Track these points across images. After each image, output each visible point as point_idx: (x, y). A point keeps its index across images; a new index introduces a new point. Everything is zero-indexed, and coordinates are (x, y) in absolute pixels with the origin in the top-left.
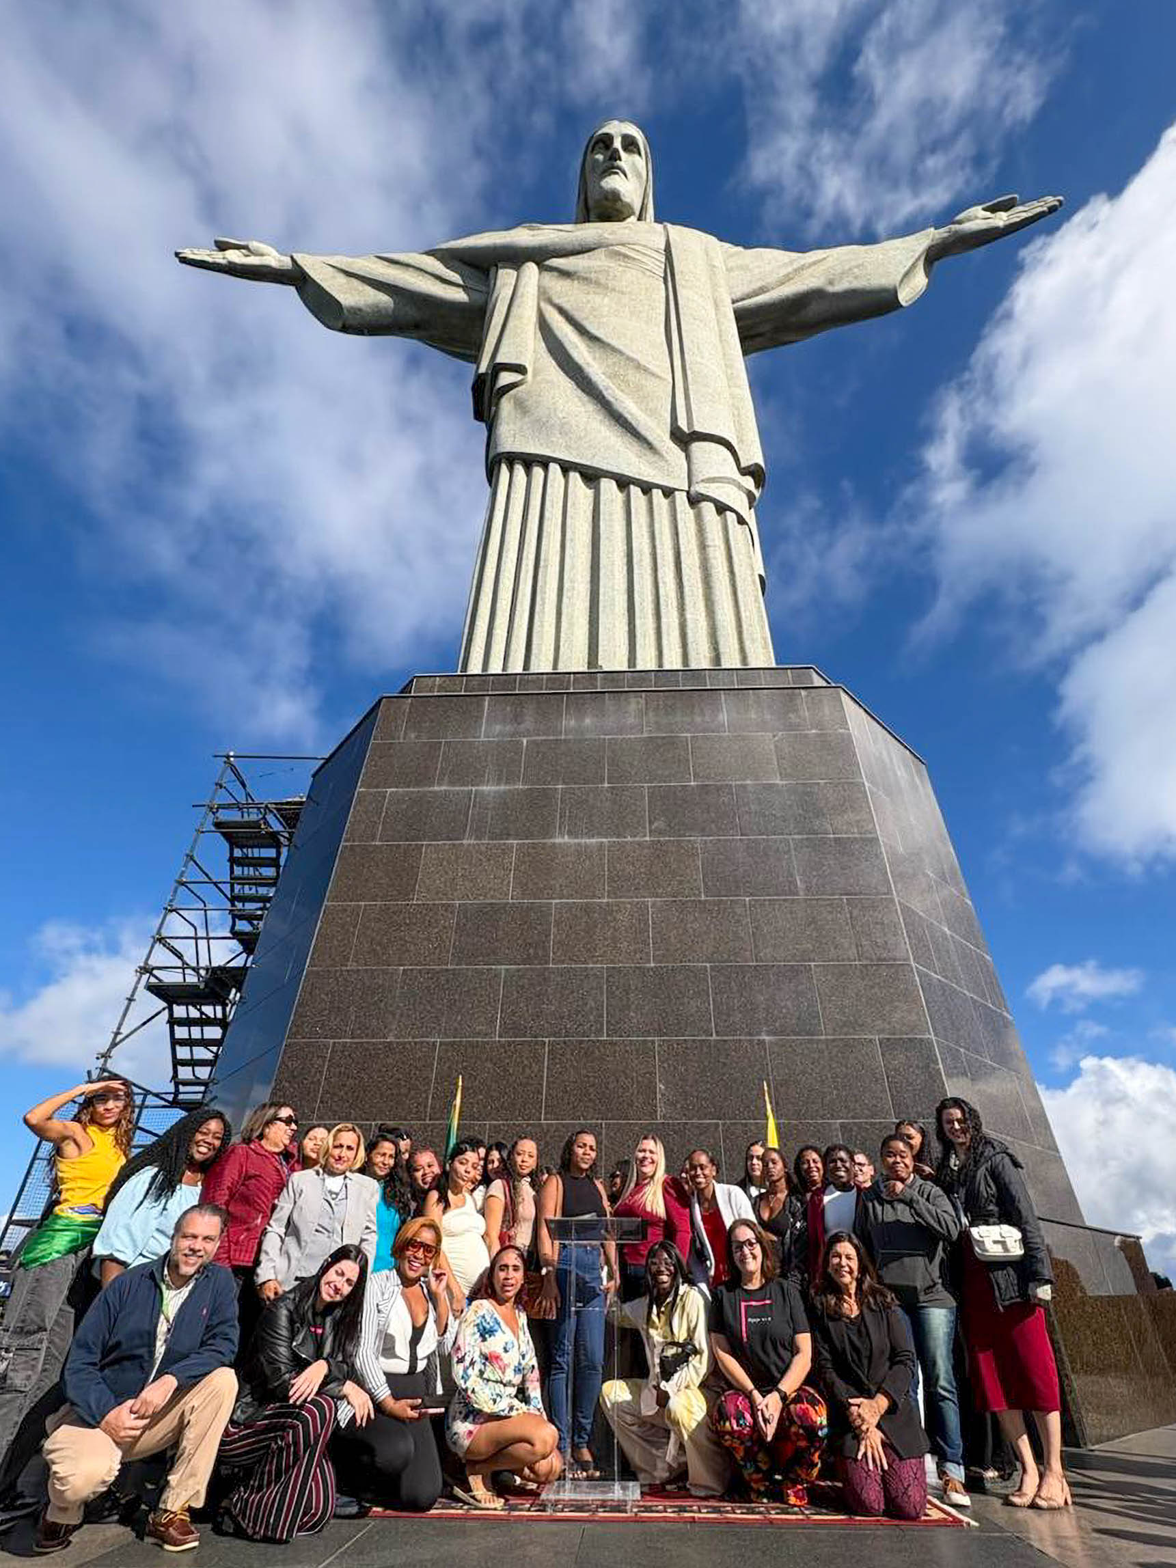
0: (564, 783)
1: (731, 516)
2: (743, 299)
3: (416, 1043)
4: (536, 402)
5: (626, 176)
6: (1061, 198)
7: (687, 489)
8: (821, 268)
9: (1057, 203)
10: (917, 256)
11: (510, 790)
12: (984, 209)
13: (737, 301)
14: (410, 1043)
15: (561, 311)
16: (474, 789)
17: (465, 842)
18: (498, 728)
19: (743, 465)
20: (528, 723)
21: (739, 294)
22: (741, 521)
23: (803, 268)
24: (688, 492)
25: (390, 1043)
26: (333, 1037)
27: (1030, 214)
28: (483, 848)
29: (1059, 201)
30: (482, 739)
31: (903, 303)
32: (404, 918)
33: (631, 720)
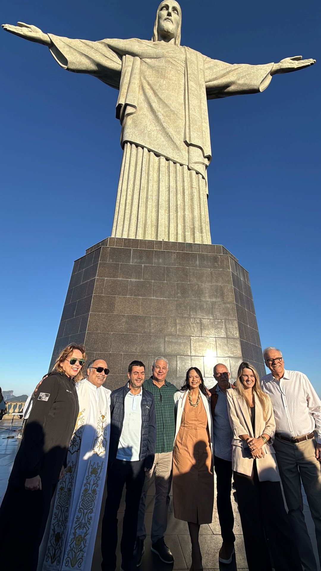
0: (154, 280)
1: (200, 176)
2: (209, 82)
3: (117, 354)
4: (140, 123)
5: (172, 23)
6: (315, 60)
7: (188, 165)
8: (235, 73)
9: (314, 62)
10: (267, 73)
11: (139, 281)
12: (291, 59)
13: (207, 82)
14: (115, 354)
15: (149, 84)
16: (129, 280)
17: (127, 296)
18: (135, 260)
19: (205, 155)
20: (144, 259)
21: (208, 79)
22: (203, 178)
23: (230, 71)
24: (188, 166)
25: (111, 353)
26: (95, 351)
27: (305, 65)
28: (132, 299)
29: (315, 62)
30: (131, 264)
31: (261, 91)
32: (112, 318)
33: (173, 261)
